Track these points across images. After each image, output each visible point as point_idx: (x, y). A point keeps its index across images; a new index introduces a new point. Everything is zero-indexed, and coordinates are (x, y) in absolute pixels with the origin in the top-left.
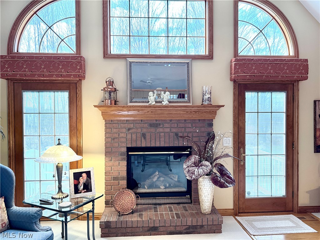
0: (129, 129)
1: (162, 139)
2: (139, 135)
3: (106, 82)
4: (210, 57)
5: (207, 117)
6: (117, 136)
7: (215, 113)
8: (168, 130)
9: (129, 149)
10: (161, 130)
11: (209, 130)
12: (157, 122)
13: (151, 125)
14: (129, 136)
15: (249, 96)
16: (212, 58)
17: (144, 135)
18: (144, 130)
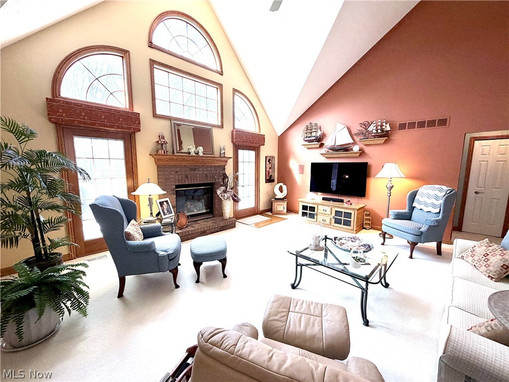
0: (176, 172)
1: (198, 179)
2: (184, 176)
3: (159, 136)
4: (222, 127)
5: (223, 164)
6: (168, 177)
7: (227, 162)
8: (201, 172)
9: (177, 187)
10: (197, 172)
11: (223, 172)
12: (195, 167)
13: (191, 169)
14: (177, 177)
15: (240, 152)
16: (223, 128)
17: (187, 176)
18: (187, 173)
